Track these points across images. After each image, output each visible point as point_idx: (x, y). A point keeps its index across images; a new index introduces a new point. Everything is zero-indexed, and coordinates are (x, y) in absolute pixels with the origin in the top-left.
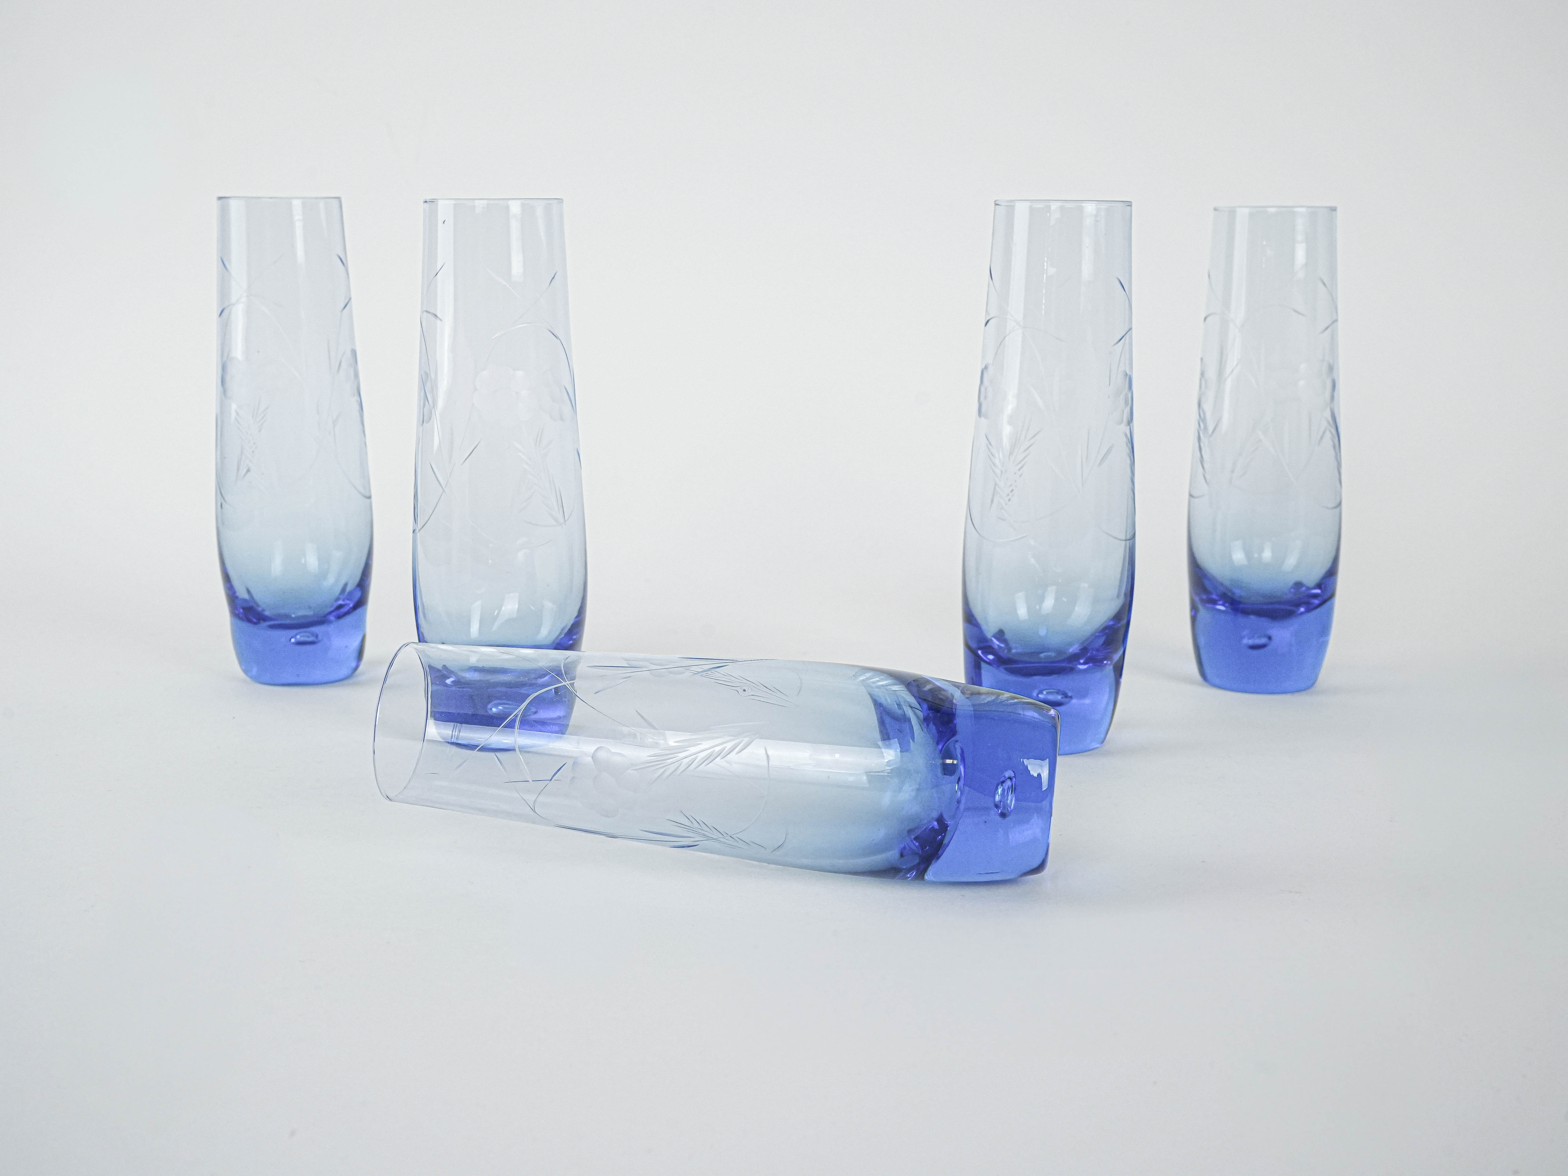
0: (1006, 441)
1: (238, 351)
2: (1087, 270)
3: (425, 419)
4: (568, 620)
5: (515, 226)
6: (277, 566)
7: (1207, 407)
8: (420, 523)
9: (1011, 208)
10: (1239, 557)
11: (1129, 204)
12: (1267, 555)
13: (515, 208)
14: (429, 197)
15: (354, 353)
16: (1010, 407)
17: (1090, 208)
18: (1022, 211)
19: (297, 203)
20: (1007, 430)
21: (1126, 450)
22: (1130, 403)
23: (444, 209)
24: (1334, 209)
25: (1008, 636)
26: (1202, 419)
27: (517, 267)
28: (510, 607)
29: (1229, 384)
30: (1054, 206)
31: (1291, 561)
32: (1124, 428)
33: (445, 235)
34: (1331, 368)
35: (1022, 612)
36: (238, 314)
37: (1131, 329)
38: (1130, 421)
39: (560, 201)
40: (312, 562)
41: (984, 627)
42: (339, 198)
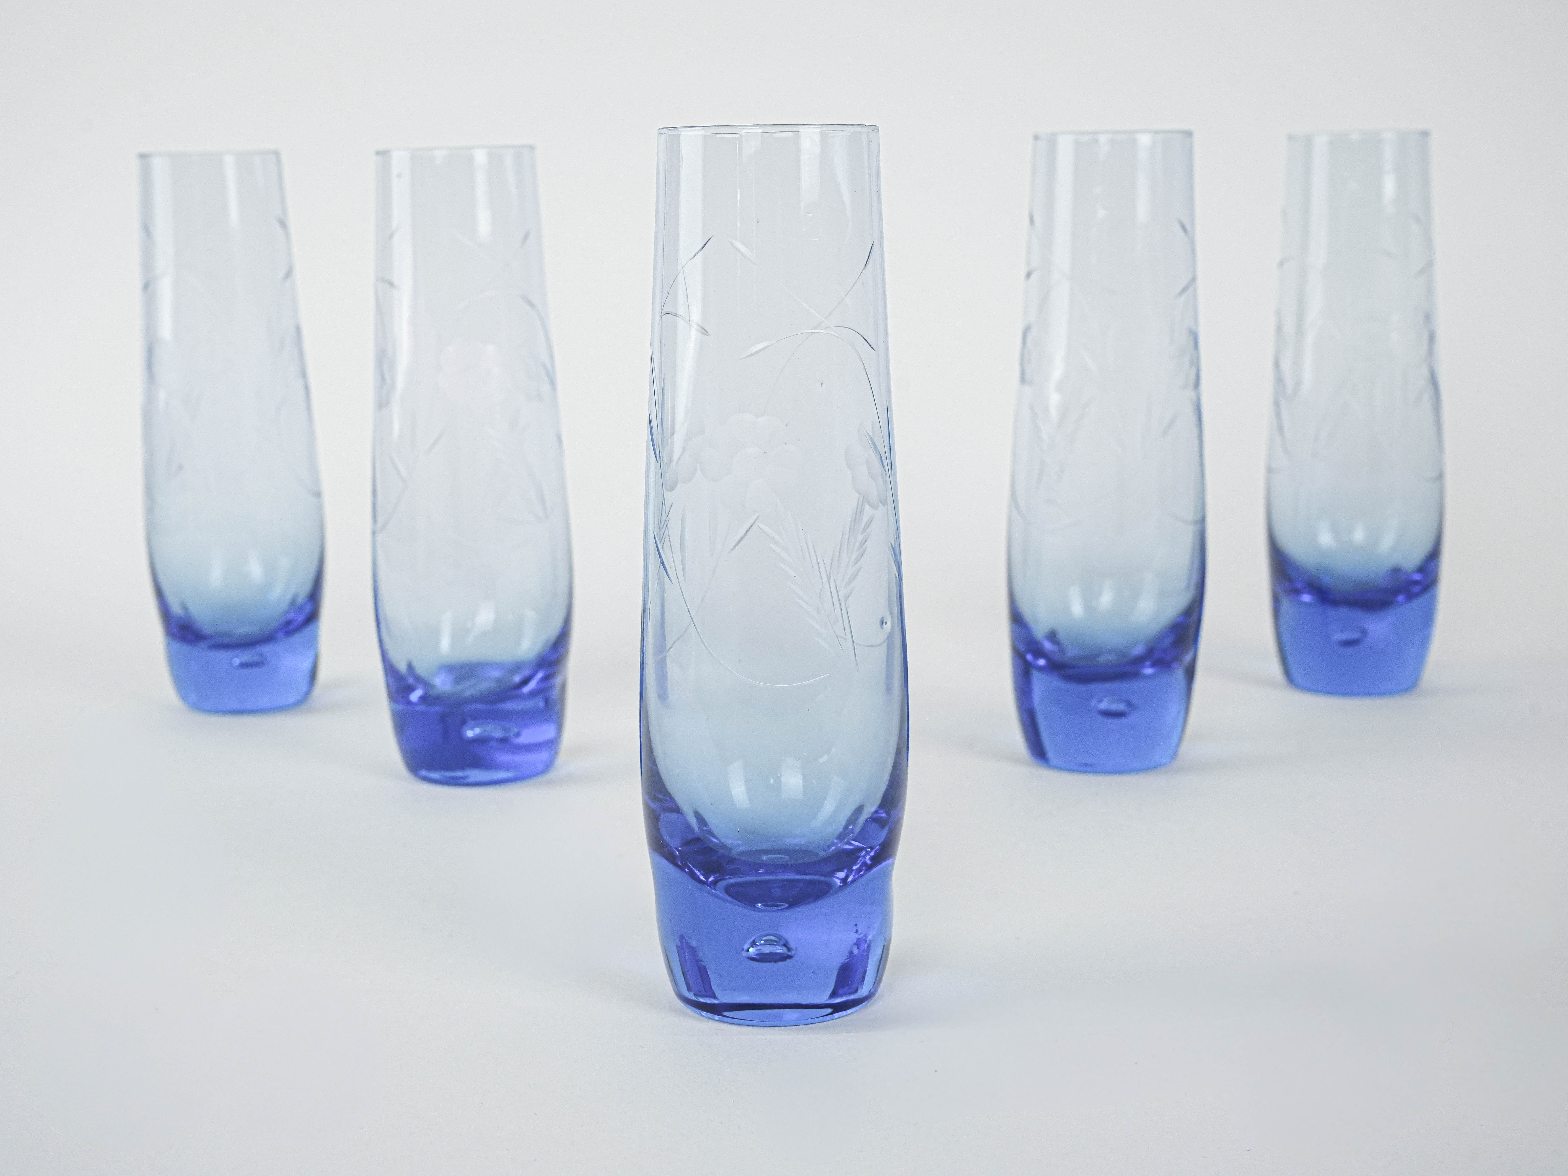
0: (1054, 412)
1: (166, 330)
2: (1142, 210)
3: (382, 403)
4: (553, 630)
5: (481, 179)
6: (216, 577)
7: (1286, 366)
8: (380, 521)
9: (1052, 142)
10: (1326, 539)
11: (1189, 134)
12: (1359, 535)
13: (480, 157)
14: (382, 147)
15: (298, 330)
16: (1057, 372)
17: (1144, 140)
18: (1065, 146)
19: (229, 161)
20: (1055, 399)
21: (1193, 419)
22: (1196, 363)
23: (399, 161)
24: (1425, 134)
25: (1062, 637)
26: (1279, 381)
27: (484, 225)
28: (485, 617)
29: (1310, 339)
30: (1103, 139)
31: (1387, 543)
32: (1190, 393)
33: (400, 189)
34: (1428, 318)
35: (1077, 609)
36: (165, 289)
37: (1194, 280)
38: (1197, 385)
39: (532, 148)
40: (255, 570)
41: (1032, 625)
42: (277, 153)
